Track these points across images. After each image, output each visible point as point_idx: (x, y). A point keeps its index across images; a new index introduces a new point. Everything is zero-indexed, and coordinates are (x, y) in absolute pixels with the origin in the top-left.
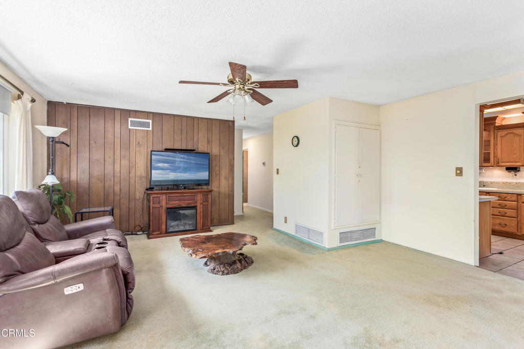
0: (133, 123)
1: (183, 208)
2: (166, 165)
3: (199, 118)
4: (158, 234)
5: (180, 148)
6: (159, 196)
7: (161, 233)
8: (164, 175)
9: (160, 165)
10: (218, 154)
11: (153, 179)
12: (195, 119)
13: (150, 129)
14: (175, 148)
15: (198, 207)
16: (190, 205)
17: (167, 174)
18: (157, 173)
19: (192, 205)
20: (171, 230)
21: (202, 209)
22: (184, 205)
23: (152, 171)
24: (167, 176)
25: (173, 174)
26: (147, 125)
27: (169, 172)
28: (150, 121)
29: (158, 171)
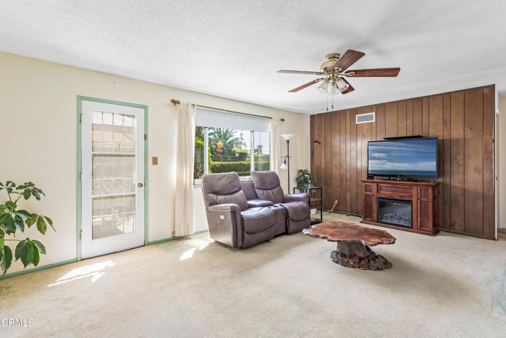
0: (360, 119)
1: (396, 200)
2: (382, 154)
3: (428, 97)
4: (370, 221)
5: (405, 135)
6: (370, 184)
7: (372, 221)
8: (380, 164)
9: (376, 155)
10: (462, 137)
11: (370, 169)
12: (424, 99)
13: (374, 121)
14: (399, 136)
15: (414, 203)
16: (403, 199)
17: (383, 164)
18: (373, 163)
19: (406, 199)
20: (384, 220)
21: (419, 206)
22: (397, 198)
23: (369, 161)
24: (384, 166)
25: (390, 163)
26: (371, 118)
27: (386, 162)
28: (374, 114)
29: (374, 161)
